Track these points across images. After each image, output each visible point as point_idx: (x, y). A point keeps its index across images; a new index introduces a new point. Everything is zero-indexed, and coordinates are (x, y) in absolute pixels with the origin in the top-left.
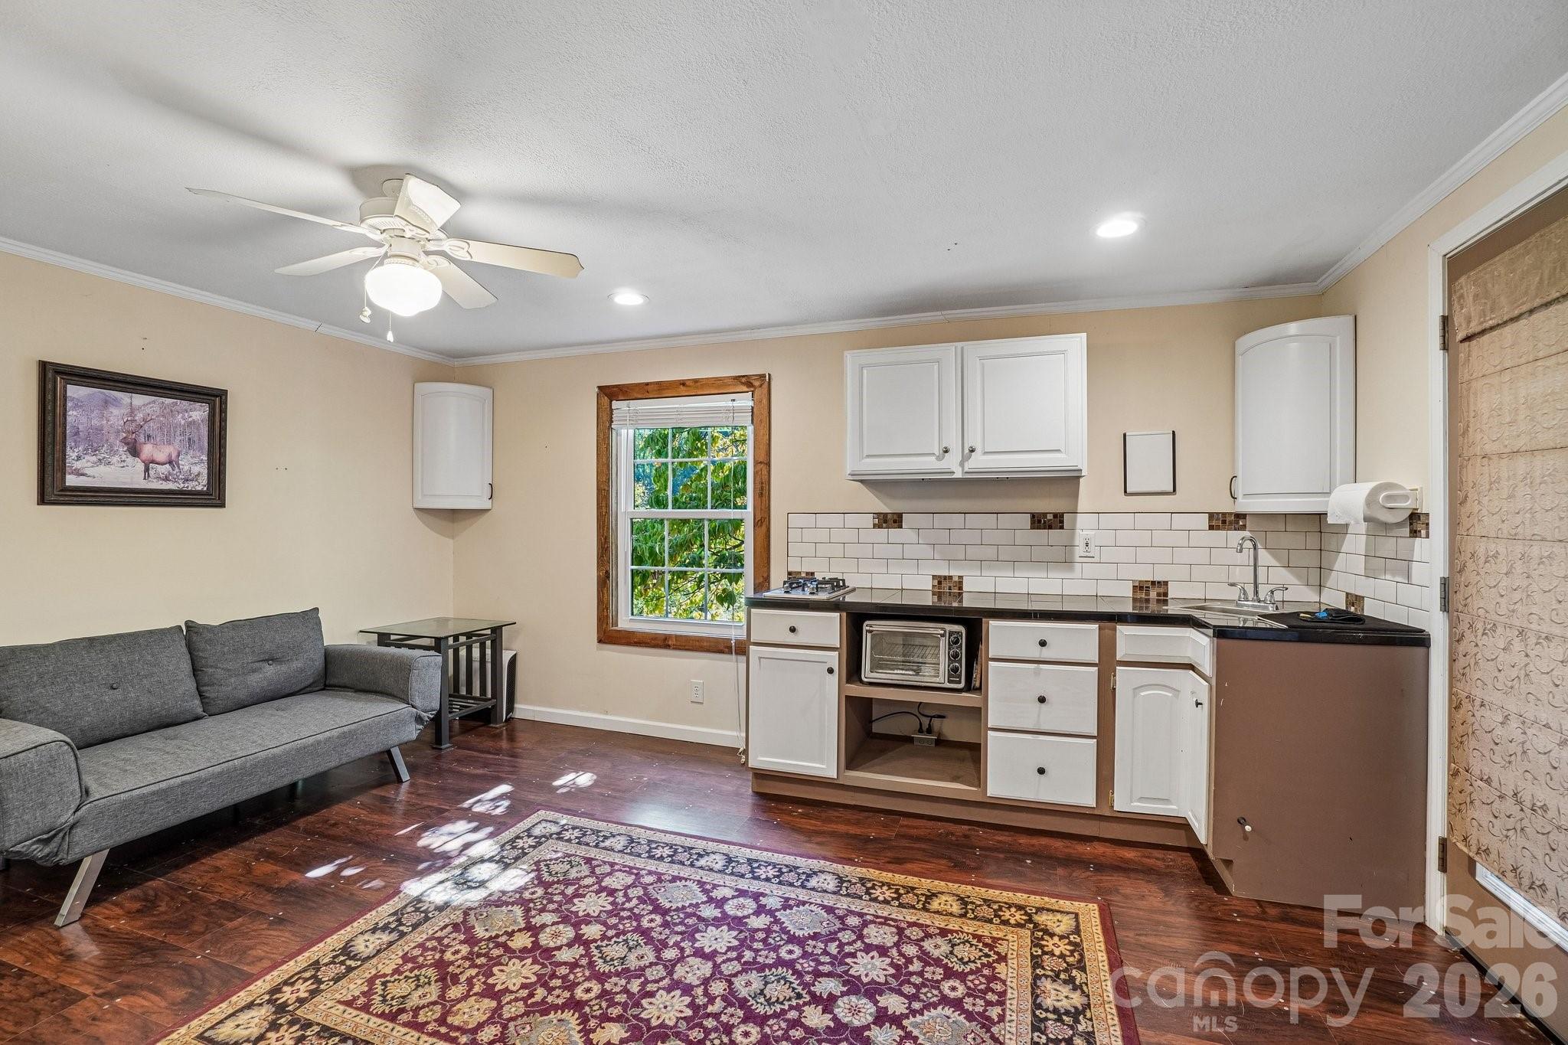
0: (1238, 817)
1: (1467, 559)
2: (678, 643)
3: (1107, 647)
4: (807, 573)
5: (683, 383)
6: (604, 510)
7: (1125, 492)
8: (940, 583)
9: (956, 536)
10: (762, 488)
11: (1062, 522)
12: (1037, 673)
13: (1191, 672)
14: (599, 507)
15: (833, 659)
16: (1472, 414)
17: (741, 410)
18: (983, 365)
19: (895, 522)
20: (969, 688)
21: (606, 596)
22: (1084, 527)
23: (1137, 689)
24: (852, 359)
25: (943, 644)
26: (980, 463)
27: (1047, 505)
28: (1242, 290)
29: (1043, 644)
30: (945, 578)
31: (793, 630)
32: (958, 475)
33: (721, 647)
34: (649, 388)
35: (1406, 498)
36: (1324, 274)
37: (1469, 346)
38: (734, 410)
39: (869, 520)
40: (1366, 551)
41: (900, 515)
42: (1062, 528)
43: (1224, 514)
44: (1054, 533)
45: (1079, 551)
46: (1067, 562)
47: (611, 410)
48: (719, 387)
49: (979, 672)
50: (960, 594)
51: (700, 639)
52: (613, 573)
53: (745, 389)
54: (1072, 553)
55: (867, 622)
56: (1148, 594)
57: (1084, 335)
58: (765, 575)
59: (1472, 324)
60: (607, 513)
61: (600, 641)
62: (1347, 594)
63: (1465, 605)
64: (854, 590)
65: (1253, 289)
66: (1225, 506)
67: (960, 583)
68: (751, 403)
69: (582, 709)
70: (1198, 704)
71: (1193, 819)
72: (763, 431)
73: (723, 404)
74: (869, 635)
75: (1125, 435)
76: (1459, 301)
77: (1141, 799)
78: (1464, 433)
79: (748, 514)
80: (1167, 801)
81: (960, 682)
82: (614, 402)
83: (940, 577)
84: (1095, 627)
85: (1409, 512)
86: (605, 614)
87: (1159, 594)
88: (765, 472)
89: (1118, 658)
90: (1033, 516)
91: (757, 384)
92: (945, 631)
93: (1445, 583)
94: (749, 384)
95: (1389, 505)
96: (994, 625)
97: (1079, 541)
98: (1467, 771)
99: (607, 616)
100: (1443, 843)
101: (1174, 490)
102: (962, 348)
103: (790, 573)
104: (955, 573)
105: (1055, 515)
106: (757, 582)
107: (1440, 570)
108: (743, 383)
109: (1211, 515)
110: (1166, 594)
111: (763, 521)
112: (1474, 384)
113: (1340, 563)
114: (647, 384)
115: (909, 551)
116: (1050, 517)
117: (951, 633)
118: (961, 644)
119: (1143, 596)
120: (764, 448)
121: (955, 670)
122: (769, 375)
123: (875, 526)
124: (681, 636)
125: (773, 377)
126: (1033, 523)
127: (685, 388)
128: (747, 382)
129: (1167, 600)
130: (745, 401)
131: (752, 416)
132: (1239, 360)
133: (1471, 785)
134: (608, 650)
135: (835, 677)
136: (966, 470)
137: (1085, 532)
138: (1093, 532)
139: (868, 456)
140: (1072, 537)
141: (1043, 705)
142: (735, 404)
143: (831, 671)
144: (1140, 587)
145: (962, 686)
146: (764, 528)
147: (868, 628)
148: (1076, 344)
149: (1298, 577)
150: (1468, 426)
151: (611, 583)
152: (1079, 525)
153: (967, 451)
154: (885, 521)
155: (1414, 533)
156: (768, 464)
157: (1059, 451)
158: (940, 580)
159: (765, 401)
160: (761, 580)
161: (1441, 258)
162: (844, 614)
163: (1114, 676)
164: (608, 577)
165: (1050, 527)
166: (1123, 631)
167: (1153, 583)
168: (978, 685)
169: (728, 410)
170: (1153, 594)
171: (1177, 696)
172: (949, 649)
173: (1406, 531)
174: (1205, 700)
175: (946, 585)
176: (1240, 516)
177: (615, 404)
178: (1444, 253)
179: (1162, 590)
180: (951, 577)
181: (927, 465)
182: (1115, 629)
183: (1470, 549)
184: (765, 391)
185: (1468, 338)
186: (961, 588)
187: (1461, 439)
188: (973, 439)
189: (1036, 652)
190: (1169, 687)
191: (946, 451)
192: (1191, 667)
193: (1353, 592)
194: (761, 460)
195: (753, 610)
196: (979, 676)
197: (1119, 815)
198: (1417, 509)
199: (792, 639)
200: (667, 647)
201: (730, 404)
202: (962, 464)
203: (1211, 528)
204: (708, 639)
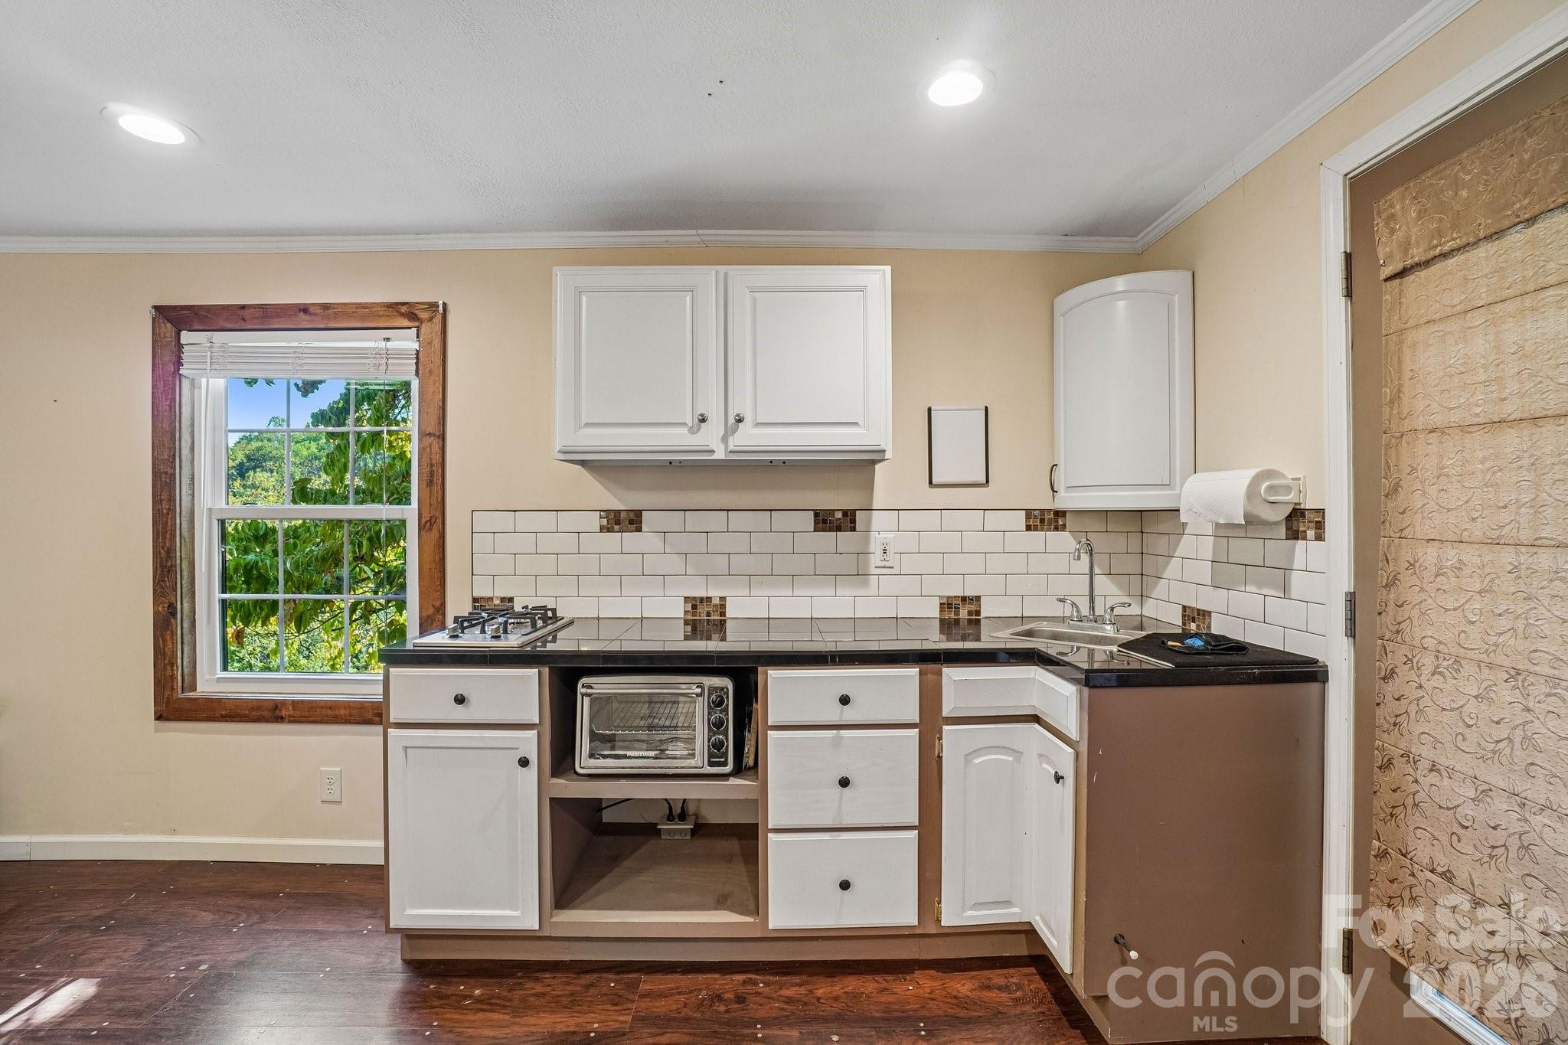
0: (1114, 934)
1: (1402, 570)
2: (298, 713)
3: (930, 698)
4: (503, 599)
5: (304, 309)
6: (165, 506)
7: (931, 482)
8: (694, 607)
9: (719, 542)
10: (432, 474)
11: (853, 521)
12: (837, 743)
13: (1036, 726)
14: (156, 501)
15: (528, 743)
16: (1407, 375)
17: (400, 355)
18: (755, 300)
19: (631, 522)
20: (739, 770)
21: (169, 643)
22: (881, 528)
23: (968, 757)
24: (562, 277)
25: (700, 707)
26: (751, 438)
27: (835, 500)
28: (1057, 237)
29: (845, 700)
30: (702, 600)
31: (460, 700)
32: (720, 455)
33: (369, 716)
34: (246, 313)
35: (1288, 489)
36: (1148, 226)
37: (1400, 284)
38: (388, 354)
39: (595, 521)
40: (1213, 556)
41: (638, 514)
42: (853, 529)
43: (1042, 511)
44: (844, 536)
45: (875, 559)
46: (861, 575)
47: (180, 347)
48: (363, 318)
49: (753, 743)
50: (723, 623)
51: (333, 706)
52: (183, 607)
53: (406, 323)
54: (867, 564)
55: (584, 680)
56: (957, 613)
57: (888, 269)
58: (437, 604)
59: (1414, 251)
60: (172, 510)
61: (159, 717)
62: (1184, 607)
63: (1398, 632)
64: (571, 623)
65: (1073, 238)
66: (1044, 502)
67: (723, 606)
68: (416, 346)
69: (126, 831)
70: (1058, 778)
71: (1042, 925)
72: (434, 387)
73: (372, 344)
74: (586, 700)
75: (930, 410)
76: (1387, 224)
77: (977, 906)
78: (1392, 402)
79: (410, 513)
80: (1007, 903)
81: (725, 764)
82: (184, 333)
83: (694, 598)
84: (913, 671)
85: (1288, 510)
86: (169, 673)
87: (970, 613)
88: (436, 448)
89: (944, 714)
90: (817, 514)
91: (424, 315)
92: (703, 689)
93: (1351, 600)
94: (412, 316)
95: (1272, 499)
96: (775, 678)
97: (875, 547)
98: (1404, 855)
99: (173, 677)
100: (1349, 937)
101: (987, 481)
102: (726, 275)
103: (475, 600)
104: (715, 593)
105: (845, 513)
106: (424, 614)
107: (1344, 582)
108: (403, 315)
109: (1029, 513)
110: (978, 613)
111: (434, 523)
112: (1411, 336)
113: (1173, 569)
114: (243, 307)
115: (652, 564)
116: (839, 515)
117: (713, 689)
118: (727, 705)
119: (952, 616)
120: (434, 411)
121: (719, 746)
122: (445, 305)
123: (602, 529)
124: (302, 702)
125: (450, 307)
126: (816, 523)
127: (306, 317)
128: (407, 313)
129: (979, 620)
130: (406, 341)
131: (417, 364)
132: (1059, 321)
133: (1413, 875)
134: (176, 730)
135: (532, 773)
136: (731, 447)
137: (883, 535)
138: (892, 535)
139: (588, 425)
140: (867, 540)
141: (845, 790)
142: (390, 345)
143: (524, 762)
144: (948, 605)
145: (728, 769)
146: (435, 533)
147: (584, 690)
148: (878, 279)
149: (1120, 586)
150: (1399, 391)
151: (180, 625)
152: (875, 526)
153: (731, 421)
154: (618, 522)
155: (1294, 535)
156: (442, 437)
157: (856, 424)
158: (695, 603)
159: (437, 343)
160: (431, 611)
161: (1341, 178)
162: (546, 670)
163: (940, 739)
164: (173, 614)
165: (839, 529)
166: (952, 674)
167: (964, 599)
168: (751, 762)
169: (378, 354)
170: (963, 614)
171: (1019, 761)
172: (709, 714)
173: (1282, 531)
174: (1068, 771)
175: (702, 610)
176: (1060, 514)
177: (186, 337)
178: (1345, 172)
179: (973, 608)
180: (709, 599)
181: (676, 439)
182: (940, 674)
183: (1406, 556)
184: (438, 327)
185: (1401, 274)
186: (723, 614)
187: (1386, 410)
188: (741, 404)
189: (835, 713)
190: (1009, 749)
191: (703, 420)
192: (1036, 719)
193: (1193, 605)
194: (430, 430)
195: (394, 671)
196: (753, 749)
197: (948, 931)
198: (1300, 504)
199: (460, 714)
200: (280, 719)
201: (383, 344)
202: (725, 439)
203: (1029, 528)
204: (347, 705)
